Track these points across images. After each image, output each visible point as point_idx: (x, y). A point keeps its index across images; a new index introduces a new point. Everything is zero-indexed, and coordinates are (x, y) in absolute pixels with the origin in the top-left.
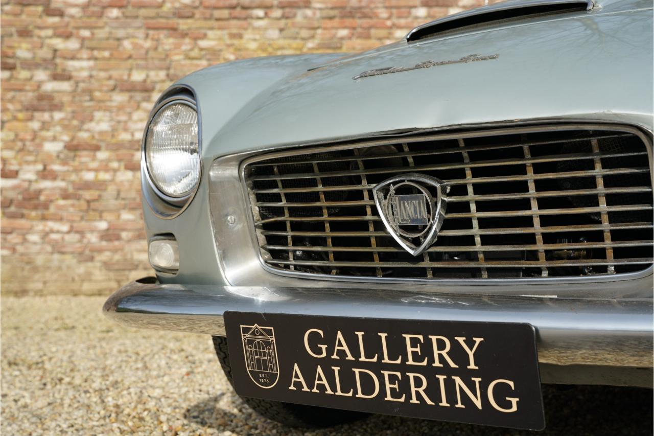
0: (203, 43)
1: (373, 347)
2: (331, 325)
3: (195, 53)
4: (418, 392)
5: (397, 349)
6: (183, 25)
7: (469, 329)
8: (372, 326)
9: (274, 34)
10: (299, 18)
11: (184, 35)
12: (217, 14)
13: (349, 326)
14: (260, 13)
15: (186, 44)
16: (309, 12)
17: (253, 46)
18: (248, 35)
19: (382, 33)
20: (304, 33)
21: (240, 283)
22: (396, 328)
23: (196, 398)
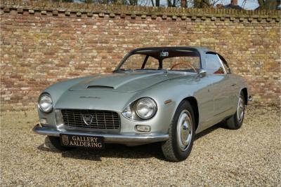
0: (15, 33)
1: (83, 139)
2: (77, 136)
3: (12, 36)
4: (89, 145)
5: (86, 139)
6: (8, 27)
7: (96, 137)
8: (82, 136)
9: (38, 31)
10: (47, 26)
11: (8, 30)
12: (20, 24)
13: (79, 136)
14: (34, 24)
15: (10, 33)
16: (50, 25)
17: (32, 34)
18: (30, 31)
19: (73, 32)
20: (48, 31)
21: (60, 128)
22: (86, 137)
23: (39, 145)
